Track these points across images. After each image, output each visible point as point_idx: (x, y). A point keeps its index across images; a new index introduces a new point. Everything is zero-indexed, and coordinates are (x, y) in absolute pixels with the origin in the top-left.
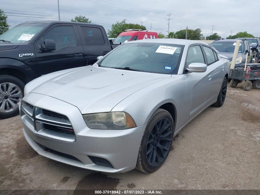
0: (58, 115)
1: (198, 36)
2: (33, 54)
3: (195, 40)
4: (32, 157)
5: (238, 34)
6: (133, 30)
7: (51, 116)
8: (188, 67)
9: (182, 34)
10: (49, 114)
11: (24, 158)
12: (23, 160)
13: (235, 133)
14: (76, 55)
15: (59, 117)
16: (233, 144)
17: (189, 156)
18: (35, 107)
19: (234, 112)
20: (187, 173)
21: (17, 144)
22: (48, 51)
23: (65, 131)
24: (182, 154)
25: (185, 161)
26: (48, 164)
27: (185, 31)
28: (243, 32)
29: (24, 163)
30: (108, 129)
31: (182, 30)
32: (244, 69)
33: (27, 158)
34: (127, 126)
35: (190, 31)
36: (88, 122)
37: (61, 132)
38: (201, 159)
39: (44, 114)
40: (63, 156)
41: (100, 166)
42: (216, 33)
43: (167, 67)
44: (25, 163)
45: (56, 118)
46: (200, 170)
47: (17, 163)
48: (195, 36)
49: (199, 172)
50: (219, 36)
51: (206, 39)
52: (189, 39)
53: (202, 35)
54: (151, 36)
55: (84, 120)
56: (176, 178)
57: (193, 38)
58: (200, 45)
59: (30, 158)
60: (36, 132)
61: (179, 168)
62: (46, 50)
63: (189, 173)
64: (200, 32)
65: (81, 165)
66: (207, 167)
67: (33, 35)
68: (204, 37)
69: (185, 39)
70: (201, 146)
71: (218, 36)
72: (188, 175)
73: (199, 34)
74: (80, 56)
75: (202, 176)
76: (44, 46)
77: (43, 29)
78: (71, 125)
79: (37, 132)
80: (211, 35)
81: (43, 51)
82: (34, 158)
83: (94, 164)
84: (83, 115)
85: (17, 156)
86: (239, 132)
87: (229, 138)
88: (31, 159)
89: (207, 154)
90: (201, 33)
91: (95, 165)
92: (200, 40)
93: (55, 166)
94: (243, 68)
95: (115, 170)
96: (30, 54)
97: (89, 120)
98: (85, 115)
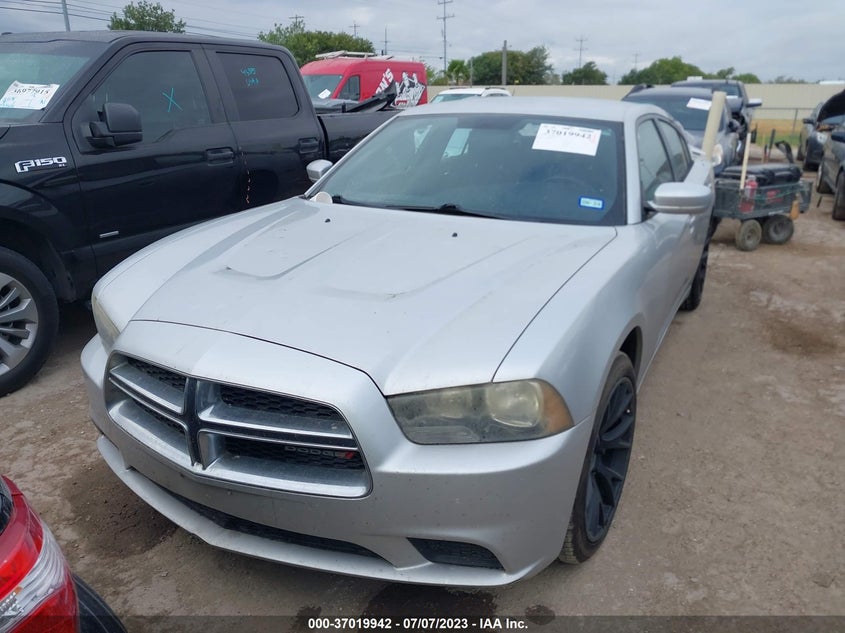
0: (289, 405)
1: (537, 73)
2: (64, 160)
3: (530, 84)
4: (149, 546)
5: (654, 65)
6: (345, 55)
7: (260, 406)
8: (652, 198)
9: (489, 65)
10: (249, 403)
11: (123, 553)
12: (120, 561)
13: (775, 394)
14: (211, 155)
15: (294, 412)
16: (785, 434)
17: (675, 487)
18: (194, 380)
19: (743, 325)
20: (693, 546)
21: (72, 499)
22: (117, 144)
23: (319, 458)
24: (649, 483)
25: (670, 506)
26: (221, 567)
27: (498, 54)
28: (670, 58)
29: (129, 573)
30: (484, 440)
31: (489, 54)
32: (738, 186)
33: (132, 553)
34: (546, 426)
35: (513, 57)
36: (409, 422)
37: (299, 462)
38: (714, 492)
39: (228, 402)
40: (305, 545)
41: (453, 568)
42: (590, 63)
43: (588, 200)
44: (133, 572)
45: (282, 415)
46: (729, 534)
47: (101, 574)
48: (529, 72)
49: (729, 540)
50: (602, 70)
51: (561, 81)
52: (513, 84)
53: (550, 68)
54: (405, 75)
55: (394, 415)
56: (670, 570)
57: (523, 78)
58: (653, 120)
59: (143, 551)
60: (198, 469)
61: (661, 533)
62: (111, 142)
63: (700, 548)
64: (545, 58)
65: (381, 570)
66: (744, 520)
67: (55, 88)
68: (556, 76)
69: (500, 83)
70: (695, 448)
71: (597, 71)
72: (700, 552)
73: (540, 64)
74: (226, 159)
75: (744, 553)
76: (102, 129)
77: (91, 64)
78: (350, 437)
79: (204, 469)
80: (577, 67)
81: (99, 145)
82: (157, 548)
83: (430, 563)
84: (386, 397)
85: (93, 549)
86: (785, 393)
87: (766, 413)
88: (149, 554)
89: (725, 475)
90: (548, 62)
91: (430, 566)
92: (546, 84)
93: (248, 573)
94: (735, 181)
95: (504, 575)
96: (55, 160)
97: (411, 417)
98: (396, 399)
